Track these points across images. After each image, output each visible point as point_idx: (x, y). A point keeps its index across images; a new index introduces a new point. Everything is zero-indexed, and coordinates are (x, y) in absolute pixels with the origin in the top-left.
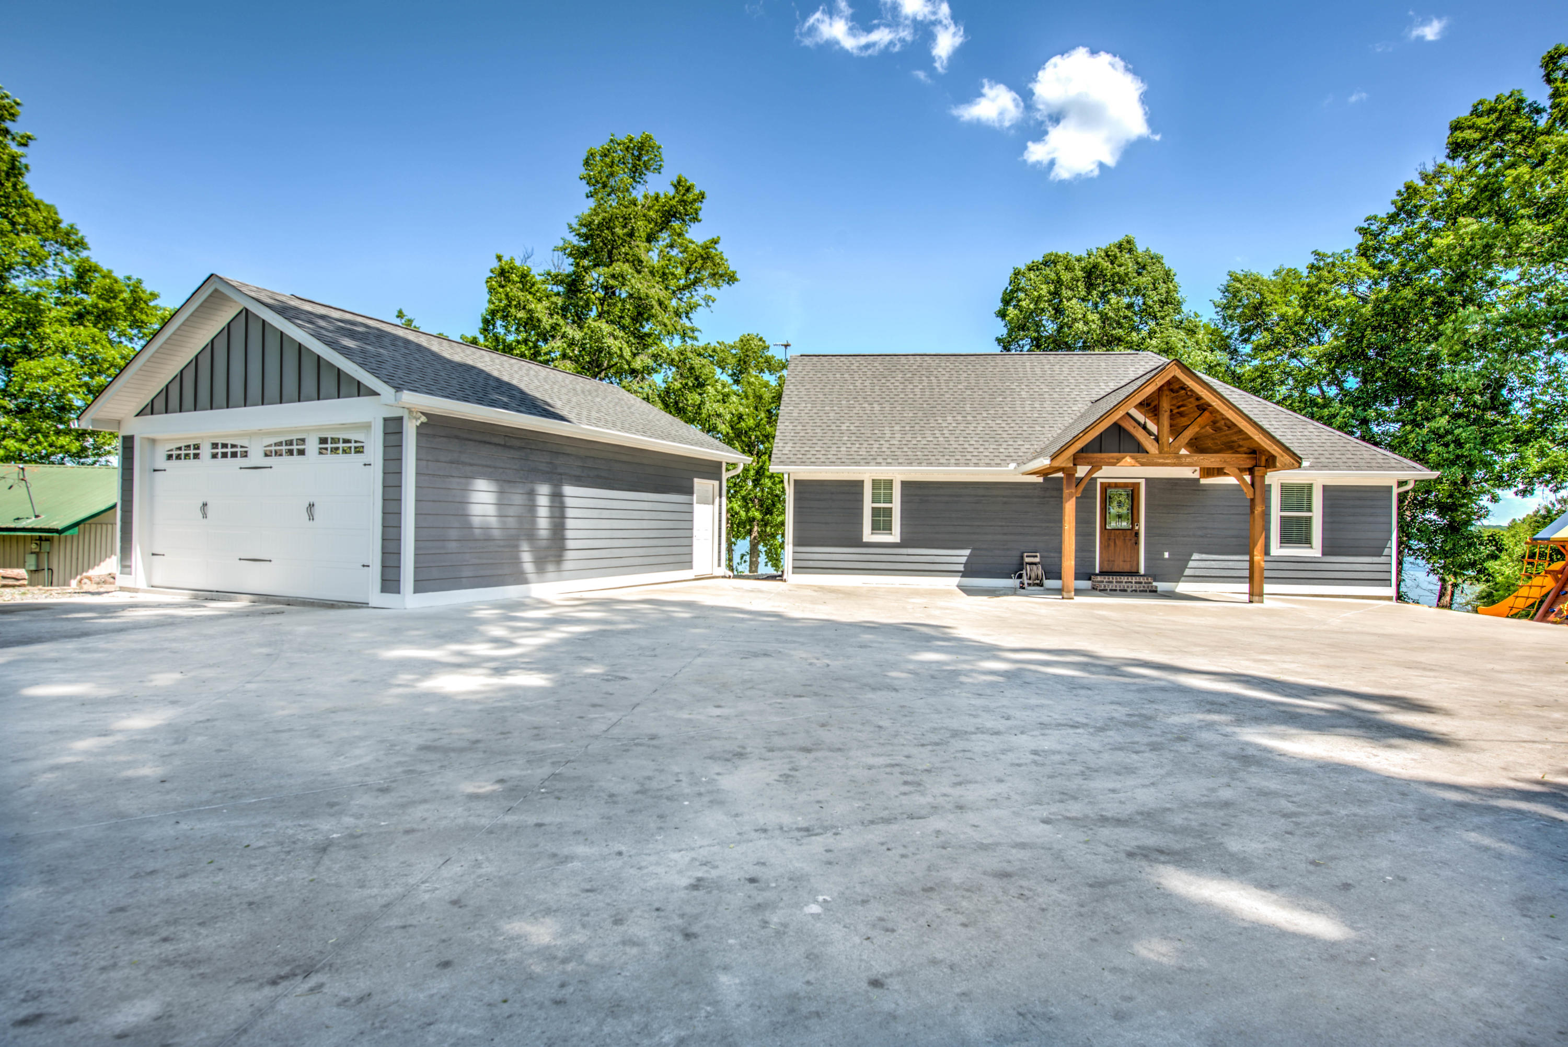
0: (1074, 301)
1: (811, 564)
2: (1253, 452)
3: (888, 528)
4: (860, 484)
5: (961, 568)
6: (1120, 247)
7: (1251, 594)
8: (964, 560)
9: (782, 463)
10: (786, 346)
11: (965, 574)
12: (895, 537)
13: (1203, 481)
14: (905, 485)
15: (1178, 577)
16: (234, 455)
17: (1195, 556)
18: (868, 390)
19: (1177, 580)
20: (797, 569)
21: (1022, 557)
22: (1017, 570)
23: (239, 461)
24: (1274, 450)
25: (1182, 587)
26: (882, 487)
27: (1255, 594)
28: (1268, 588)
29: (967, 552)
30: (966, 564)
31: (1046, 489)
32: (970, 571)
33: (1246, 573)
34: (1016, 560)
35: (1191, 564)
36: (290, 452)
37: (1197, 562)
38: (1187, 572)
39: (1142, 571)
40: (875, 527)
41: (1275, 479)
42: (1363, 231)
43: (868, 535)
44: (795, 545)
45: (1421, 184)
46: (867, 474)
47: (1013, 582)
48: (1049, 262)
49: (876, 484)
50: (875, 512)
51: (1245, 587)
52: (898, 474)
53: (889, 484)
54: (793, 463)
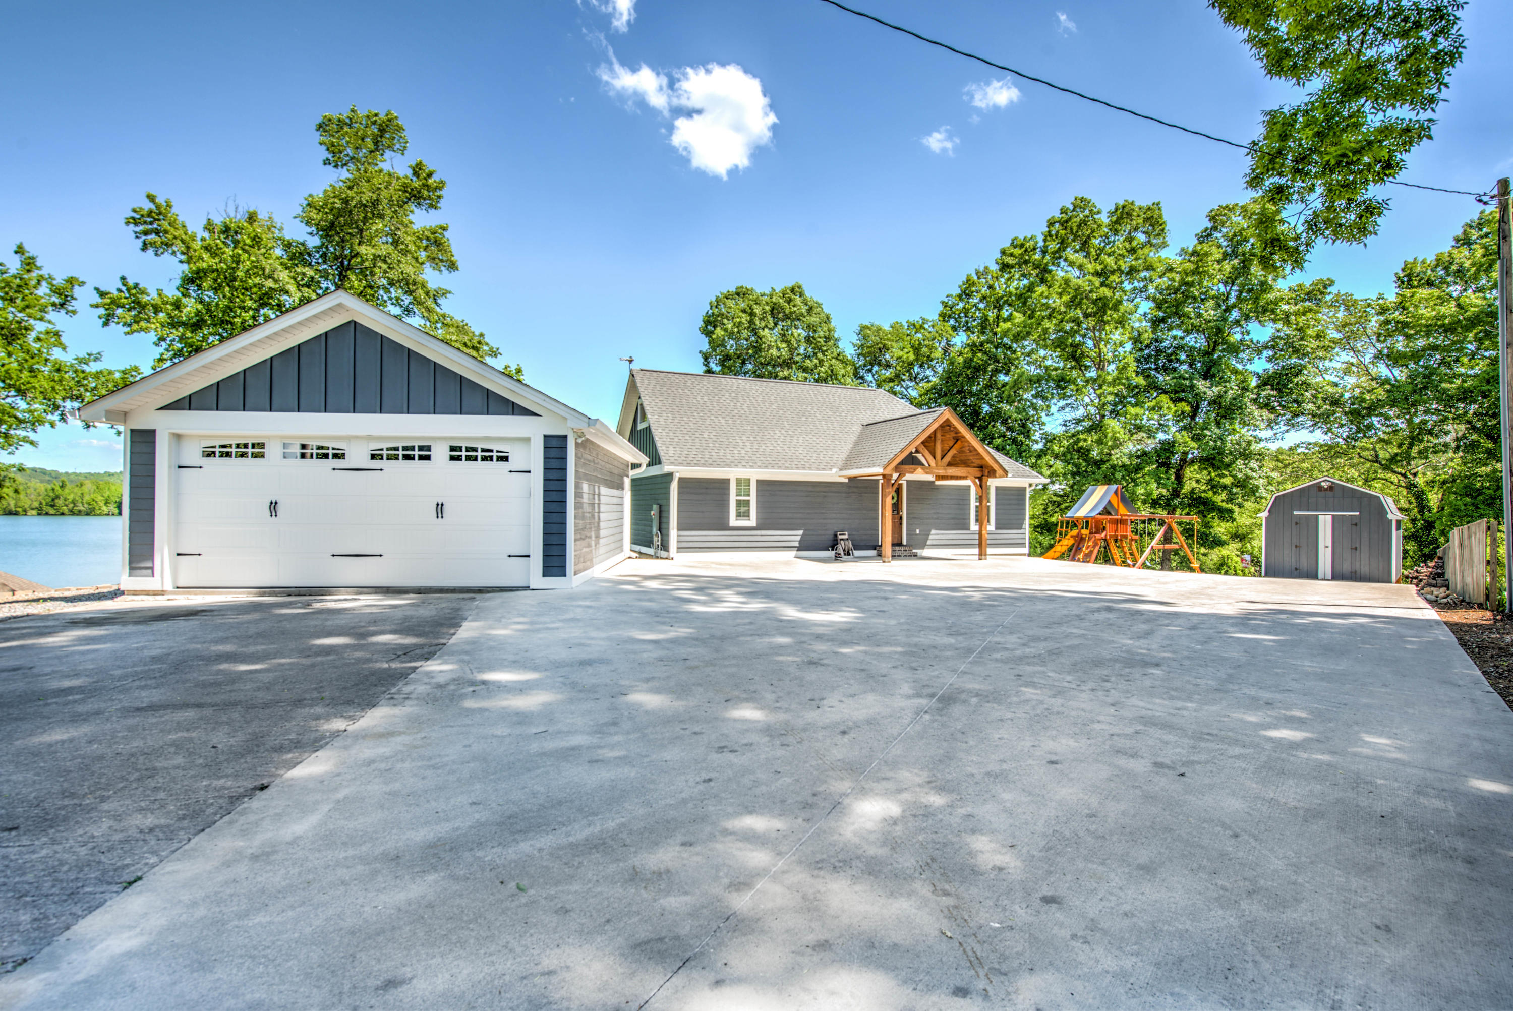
0: (766, 330)
1: (691, 545)
2: (981, 467)
3: (747, 515)
4: (726, 482)
5: (797, 544)
6: (792, 290)
7: (980, 554)
8: (798, 538)
9: (672, 464)
10: (631, 361)
11: (799, 549)
12: (752, 522)
13: (937, 483)
14: (760, 483)
15: (923, 546)
16: (326, 456)
17: (933, 532)
18: (708, 404)
19: (923, 548)
20: (680, 549)
21: (836, 536)
22: (834, 544)
23: (332, 463)
24: (995, 467)
25: (926, 552)
26: (743, 483)
27: (982, 555)
28: (990, 551)
29: (801, 532)
30: (800, 542)
31: (850, 487)
32: (804, 546)
33: (977, 542)
34: (831, 537)
35: (931, 537)
36: (406, 457)
37: (935, 535)
38: (929, 542)
39: (904, 542)
40: (739, 515)
41: (993, 483)
42: (945, 304)
43: (733, 522)
44: (679, 530)
45: (975, 278)
46: (732, 474)
47: (830, 553)
48: (741, 293)
49: (739, 481)
50: (739, 503)
51: (976, 551)
52: (755, 474)
53: (748, 481)
54: (681, 464)
